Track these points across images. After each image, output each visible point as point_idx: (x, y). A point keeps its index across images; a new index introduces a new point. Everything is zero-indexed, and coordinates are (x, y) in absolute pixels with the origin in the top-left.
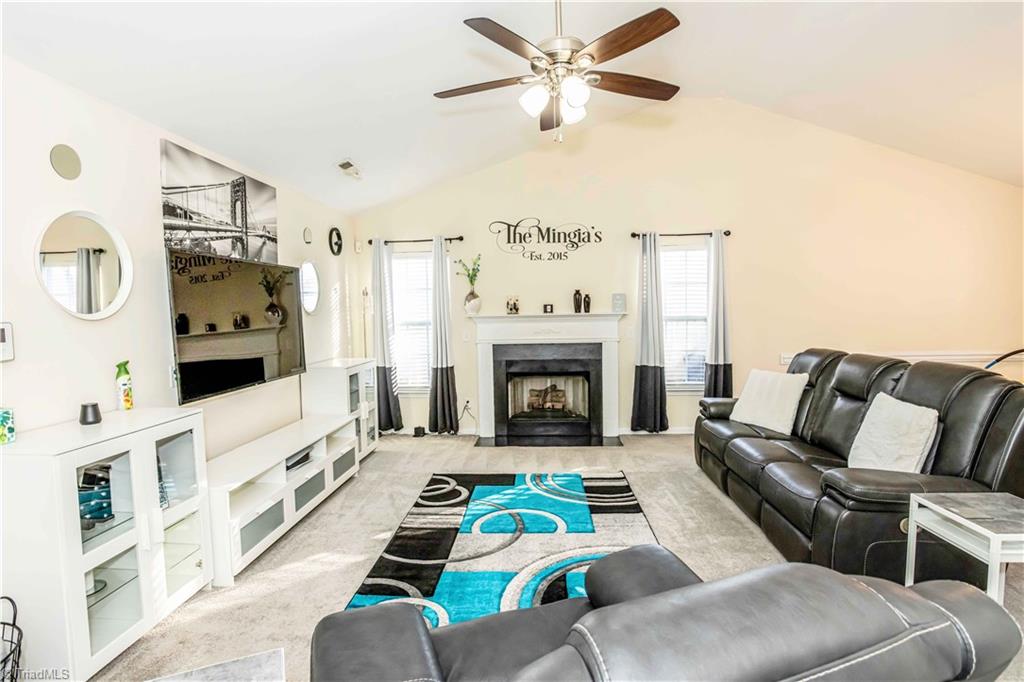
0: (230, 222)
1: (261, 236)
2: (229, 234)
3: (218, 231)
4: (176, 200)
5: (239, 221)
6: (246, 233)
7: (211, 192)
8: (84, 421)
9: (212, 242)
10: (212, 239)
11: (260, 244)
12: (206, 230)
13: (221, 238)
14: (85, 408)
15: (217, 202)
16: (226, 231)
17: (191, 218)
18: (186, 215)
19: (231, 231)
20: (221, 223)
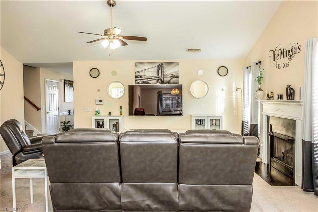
0: (156, 75)
1: (170, 77)
2: (156, 78)
3: (151, 78)
4: (138, 74)
5: (160, 75)
6: (163, 77)
7: (150, 70)
8: (109, 115)
9: (149, 82)
10: (149, 81)
11: (170, 79)
12: (147, 79)
13: (153, 80)
14: (109, 113)
15: (151, 72)
16: (154, 78)
17: (142, 77)
18: (140, 77)
19: (157, 78)
20: (153, 76)
